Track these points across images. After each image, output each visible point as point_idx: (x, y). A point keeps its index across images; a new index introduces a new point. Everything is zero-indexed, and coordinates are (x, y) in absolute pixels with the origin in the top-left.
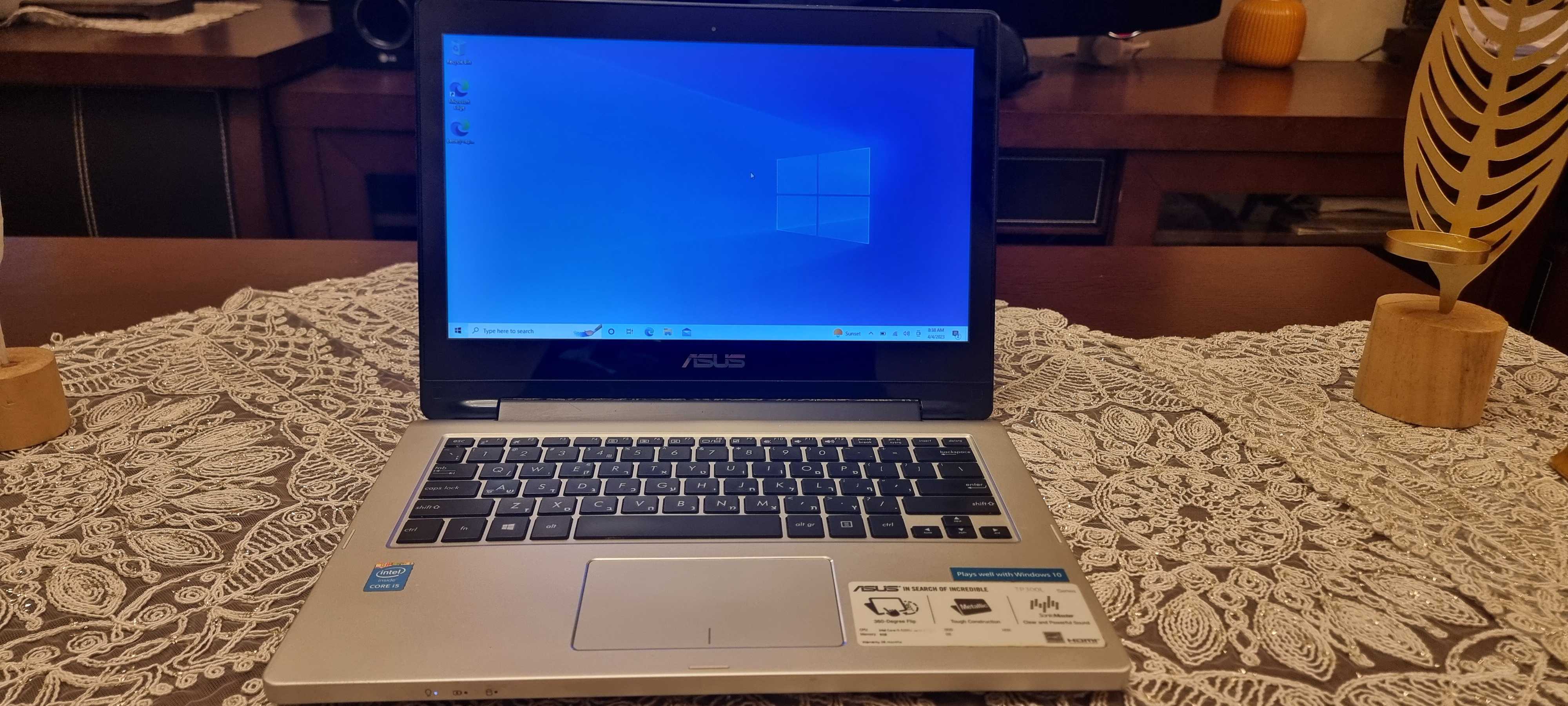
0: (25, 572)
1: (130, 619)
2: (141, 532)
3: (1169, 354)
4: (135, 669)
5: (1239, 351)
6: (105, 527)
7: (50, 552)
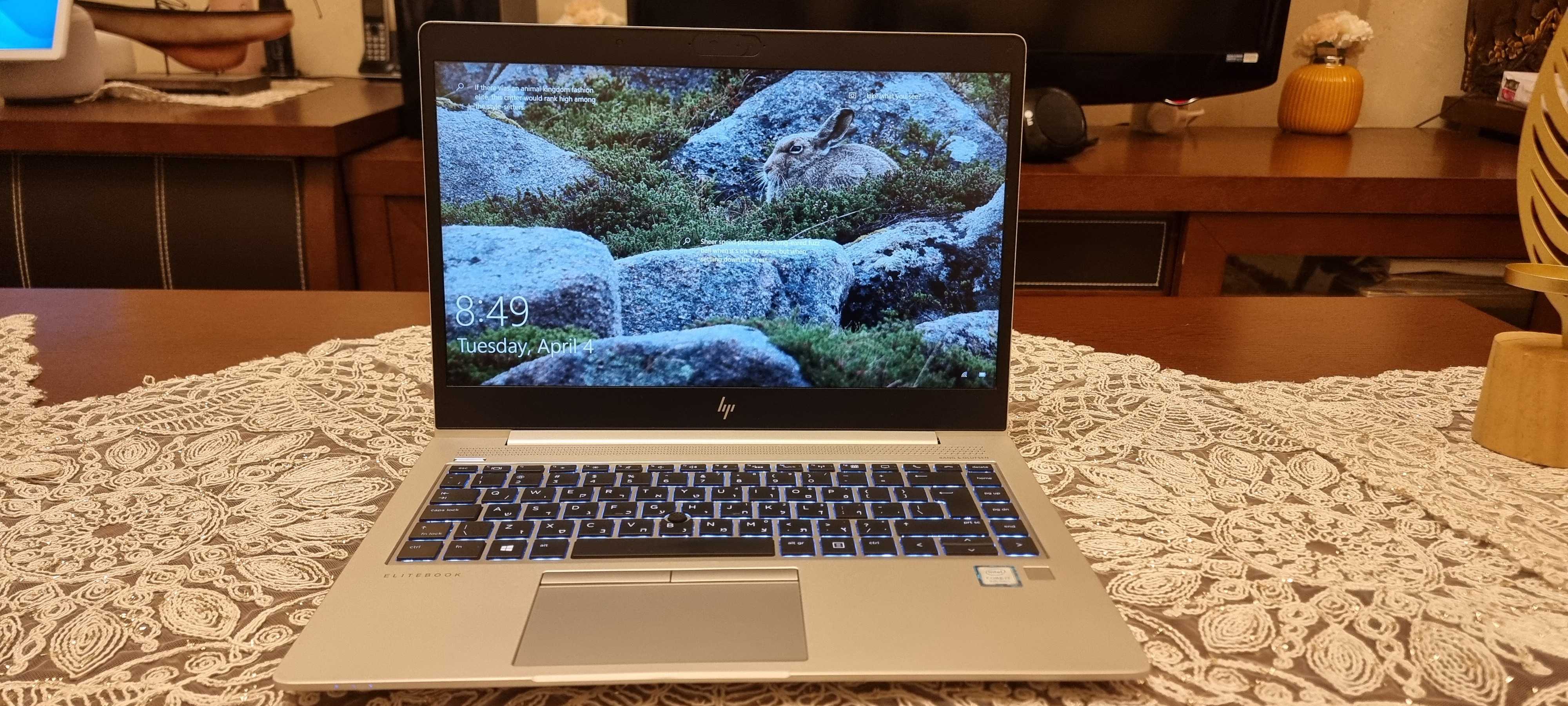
0: (137, 598)
1: (247, 640)
2: (250, 559)
3: (1270, 397)
4: (258, 688)
5: (1342, 394)
6: (212, 554)
7: (160, 578)
